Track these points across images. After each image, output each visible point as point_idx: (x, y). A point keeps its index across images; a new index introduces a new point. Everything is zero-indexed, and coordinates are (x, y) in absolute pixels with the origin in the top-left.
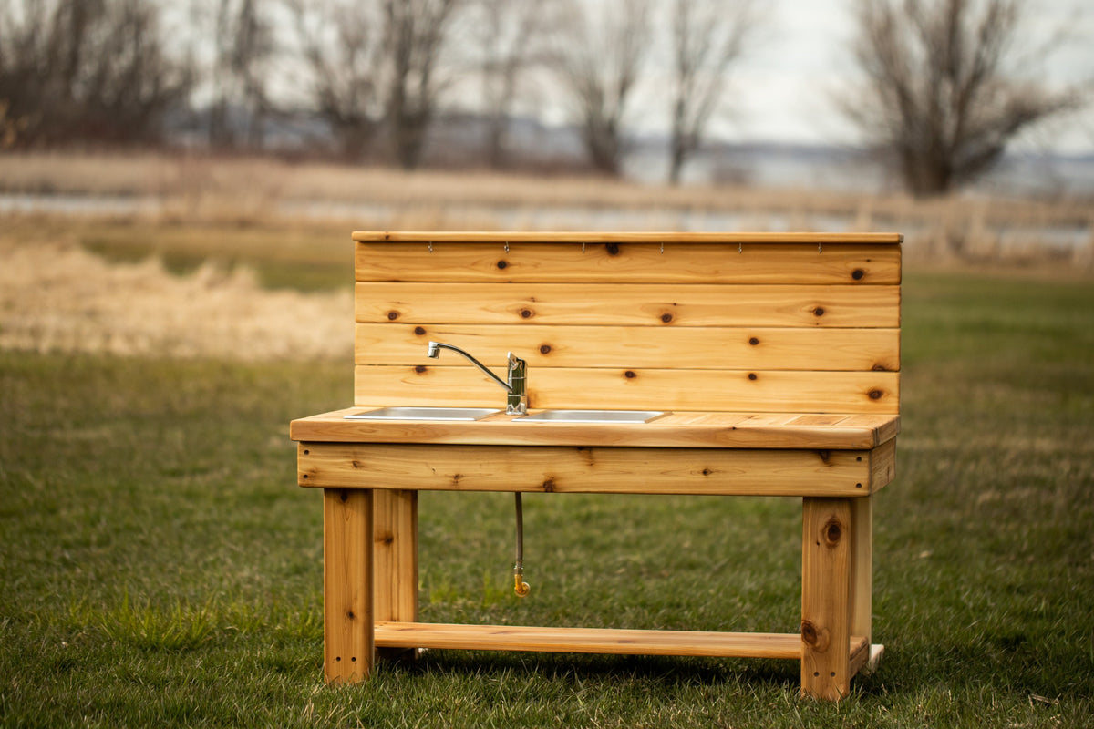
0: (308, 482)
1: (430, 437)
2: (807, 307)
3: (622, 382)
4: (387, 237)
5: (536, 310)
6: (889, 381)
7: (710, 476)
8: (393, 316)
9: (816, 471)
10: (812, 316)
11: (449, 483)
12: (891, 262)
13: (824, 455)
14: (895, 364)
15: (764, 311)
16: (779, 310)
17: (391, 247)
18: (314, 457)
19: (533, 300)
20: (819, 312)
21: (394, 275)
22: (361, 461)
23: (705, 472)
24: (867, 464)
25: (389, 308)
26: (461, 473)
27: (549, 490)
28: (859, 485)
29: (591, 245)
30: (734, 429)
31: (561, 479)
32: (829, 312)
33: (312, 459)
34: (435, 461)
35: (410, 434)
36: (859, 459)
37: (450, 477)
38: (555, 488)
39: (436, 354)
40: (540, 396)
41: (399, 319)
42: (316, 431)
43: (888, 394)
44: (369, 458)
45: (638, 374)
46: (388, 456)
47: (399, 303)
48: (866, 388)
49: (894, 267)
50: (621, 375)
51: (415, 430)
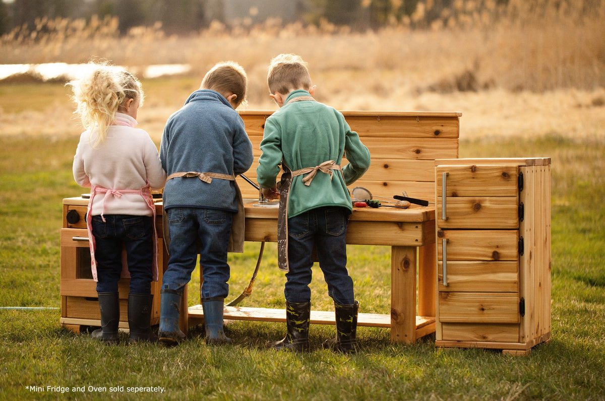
2: (412, 149)
9: (396, 233)
10: (414, 154)
12: (454, 127)
13: (400, 225)
15: (391, 151)
16: (398, 150)
20: (418, 152)
24: (421, 230)
27: (267, 240)
28: (417, 240)
31: (273, 235)
32: (423, 152)
36: (417, 227)
38: (270, 239)
49: (455, 129)
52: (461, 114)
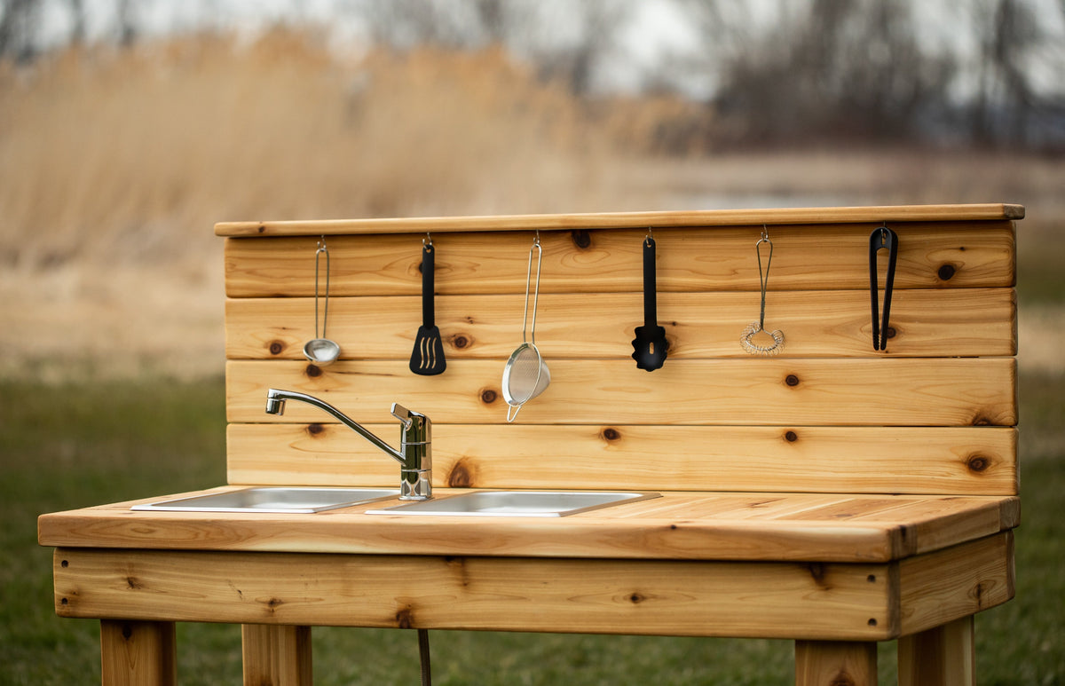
0: (67, 609)
1: (229, 540)
3: (600, 446)
4: (262, 229)
5: (474, 335)
6: (998, 441)
7: (643, 604)
8: (276, 348)
9: (805, 598)
11: (263, 612)
12: (998, 250)
13: (817, 571)
14: (1007, 414)
15: (807, 331)
16: (830, 330)
17: (270, 245)
18: (75, 570)
19: (470, 320)
20: (889, 332)
21: (277, 286)
22: (139, 576)
23: (634, 598)
24: (883, 587)
25: (271, 336)
26: (279, 596)
27: (405, 624)
28: (872, 622)
29: (548, 234)
30: (673, 528)
31: (422, 607)
32: (904, 332)
33: (72, 575)
34: (241, 578)
35: (202, 536)
36: (872, 578)
37: (263, 603)
38: (413, 621)
39: (276, 408)
40: (482, 467)
41: (285, 353)
42: (72, 531)
43: (998, 463)
44: (150, 574)
45: (621, 432)
46: (176, 569)
47: (284, 328)
48: (963, 453)
49: (1001, 258)
50: (599, 435)
51: (208, 529)
52: (1022, 210)
